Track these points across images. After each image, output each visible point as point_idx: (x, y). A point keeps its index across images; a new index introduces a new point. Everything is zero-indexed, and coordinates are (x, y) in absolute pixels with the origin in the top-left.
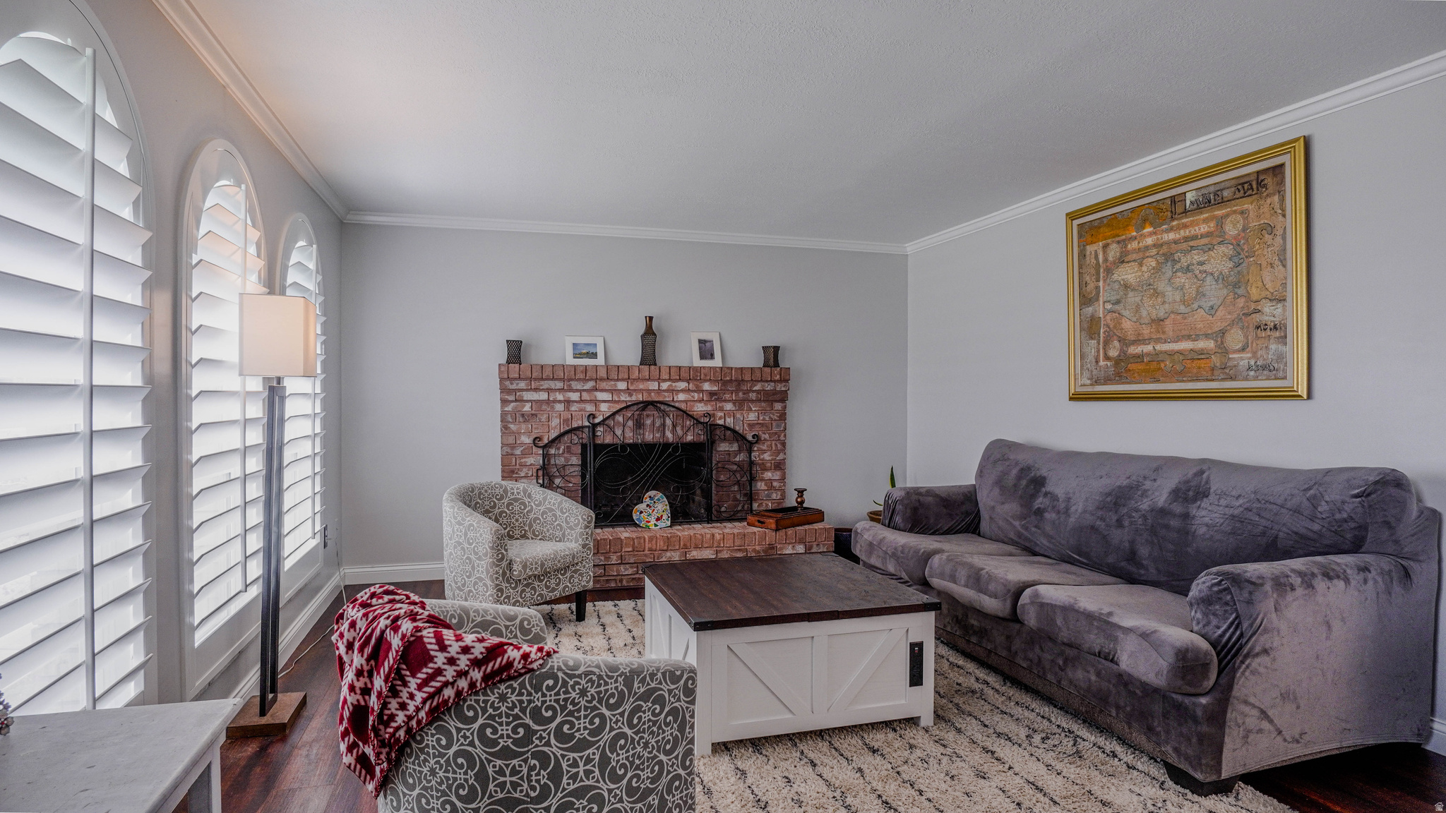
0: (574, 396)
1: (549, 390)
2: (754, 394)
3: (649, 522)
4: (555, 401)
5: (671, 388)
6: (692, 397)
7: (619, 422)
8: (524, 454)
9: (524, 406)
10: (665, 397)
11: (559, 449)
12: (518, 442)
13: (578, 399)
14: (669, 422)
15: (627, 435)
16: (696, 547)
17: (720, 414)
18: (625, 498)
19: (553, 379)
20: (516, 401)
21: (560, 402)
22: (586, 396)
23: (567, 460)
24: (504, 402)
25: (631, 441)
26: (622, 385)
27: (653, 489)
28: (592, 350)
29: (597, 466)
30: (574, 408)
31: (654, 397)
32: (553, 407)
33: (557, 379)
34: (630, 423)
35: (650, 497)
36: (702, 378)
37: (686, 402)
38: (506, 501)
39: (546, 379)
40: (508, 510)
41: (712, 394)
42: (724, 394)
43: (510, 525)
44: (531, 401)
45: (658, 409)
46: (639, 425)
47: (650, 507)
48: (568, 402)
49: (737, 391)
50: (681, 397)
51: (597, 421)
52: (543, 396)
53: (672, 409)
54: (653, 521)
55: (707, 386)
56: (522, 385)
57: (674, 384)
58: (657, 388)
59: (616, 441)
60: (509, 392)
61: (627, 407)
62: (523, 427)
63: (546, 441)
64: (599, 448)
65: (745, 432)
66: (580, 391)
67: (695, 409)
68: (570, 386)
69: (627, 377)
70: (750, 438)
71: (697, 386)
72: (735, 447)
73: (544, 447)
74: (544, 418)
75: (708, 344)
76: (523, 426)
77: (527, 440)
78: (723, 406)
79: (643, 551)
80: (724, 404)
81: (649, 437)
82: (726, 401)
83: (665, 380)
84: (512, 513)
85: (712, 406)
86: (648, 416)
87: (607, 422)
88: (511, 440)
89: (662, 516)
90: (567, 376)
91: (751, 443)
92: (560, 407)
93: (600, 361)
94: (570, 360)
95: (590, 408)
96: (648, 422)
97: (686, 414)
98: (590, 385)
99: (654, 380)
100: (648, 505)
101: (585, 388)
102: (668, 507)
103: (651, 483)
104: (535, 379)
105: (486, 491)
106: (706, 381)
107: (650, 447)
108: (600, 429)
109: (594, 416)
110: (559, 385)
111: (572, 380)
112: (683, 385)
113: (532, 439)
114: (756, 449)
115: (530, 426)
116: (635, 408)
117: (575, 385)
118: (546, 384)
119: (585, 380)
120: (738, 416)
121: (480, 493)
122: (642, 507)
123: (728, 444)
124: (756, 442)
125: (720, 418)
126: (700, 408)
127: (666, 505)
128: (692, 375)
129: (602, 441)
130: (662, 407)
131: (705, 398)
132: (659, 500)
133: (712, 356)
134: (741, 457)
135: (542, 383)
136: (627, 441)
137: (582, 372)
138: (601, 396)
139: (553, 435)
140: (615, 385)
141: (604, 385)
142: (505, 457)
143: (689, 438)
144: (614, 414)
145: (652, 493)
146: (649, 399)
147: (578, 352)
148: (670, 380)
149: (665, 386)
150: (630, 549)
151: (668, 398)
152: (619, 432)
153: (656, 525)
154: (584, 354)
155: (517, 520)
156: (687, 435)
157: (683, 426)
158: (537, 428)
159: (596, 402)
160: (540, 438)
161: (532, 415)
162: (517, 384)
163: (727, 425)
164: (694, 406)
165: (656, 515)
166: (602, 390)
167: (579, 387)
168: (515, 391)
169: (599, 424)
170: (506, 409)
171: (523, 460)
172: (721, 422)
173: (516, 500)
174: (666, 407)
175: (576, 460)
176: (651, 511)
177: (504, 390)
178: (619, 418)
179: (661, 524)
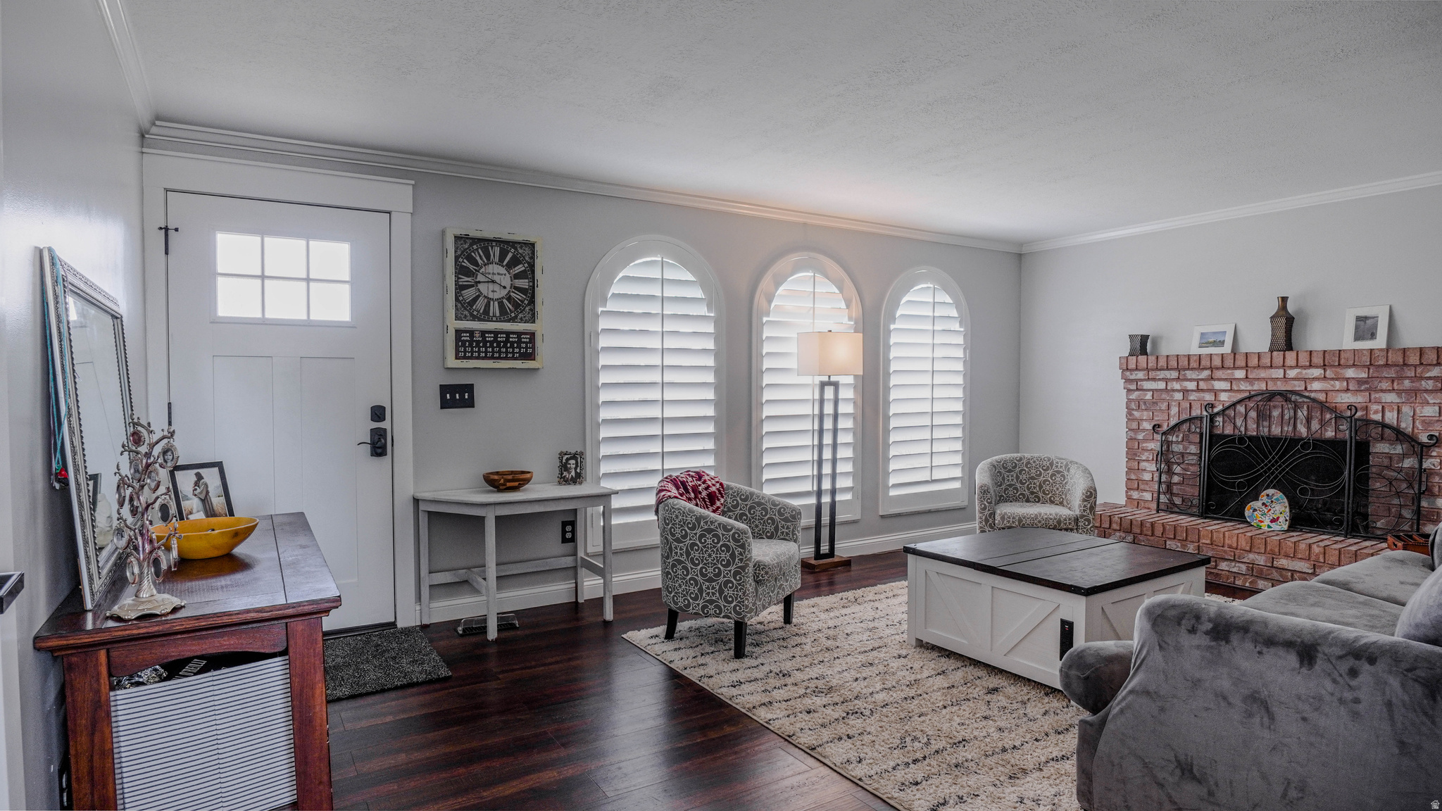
0: (1192, 386)
1: (1167, 380)
2: (1431, 382)
3: (1262, 522)
4: (1173, 390)
5: (1300, 376)
6: (1332, 386)
7: (1240, 412)
8: (1145, 440)
9: (1146, 395)
10: (1295, 386)
11: (1177, 436)
12: (1141, 428)
13: (1195, 388)
14: (1302, 414)
15: (1249, 427)
16: (1287, 556)
17: (1374, 407)
18: (1241, 493)
19: (1167, 369)
20: (1137, 389)
21: (1178, 391)
22: (1203, 385)
23: (1185, 448)
24: (1129, 391)
25: (1255, 433)
26: (1240, 374)
27: (1274, 487)
28: (1220, 338)
29: (1214, 454)
30: (1193, 397)
31: (1281, 386)
32: (1172, 396)
33: (1172, 369)
34: (1253, 414)
35: (1268, 495)
36: (1342, 362)
37: (1326, 392)
38: (1050, 472)
39: (1161, 370)
40: (1052, 479)
41: (1360, 382)
42: (1380, 382)
43: (1052, 492)
44: (1153, 390)
45: (1287, 400)
46: (1263, 416)
47: (1266, 506)
48: (1185, 392)
49: (1401, 378)
50: (1316, 386)
51: (1216, 410)
52: (1162, 385)
53: (1305, 400)
54: (1267, 522)
55: (1350, 373)
56: (1140, 375)
57: (1304, 372)
58: (1282, 376)
59: (1237, 432)
60: (1132, 381)
61: (1249, 398)
62: (1146, 415)
63: (1165, 428)
64: (1214, 439)
65: (1416, 431)
66: (1198, 381)
67: (1339, 400)
68: (1185, 375)
69: (1244, 365)
70: (1424, 438)
71: (1337, 373)
72: (1399, 449)
73: (1164, 433)
74: (1164, 406)
75: (1369, 322)
76: (1145, 413)
77: (1147, 426)
78: (1380, 398)
79: (1223, 547)
80: (1381, 394)
81: (1276, 431)
82: (1382, 391)
83: (1291, 367)
84: (1054, 483)
85: (1364, 396)
86: (1275, 407)
87: (1227, 412)
88: (1134, 425)
89: (1278, 518)
90: (1183, 365)
91: (1422, 445)
92: (1179, 396)
93: (1227, 349)
94: (1195, 350)
95: (1209, 397)
96: (1276, 413)
97: (1323, 406)
98: (1206, 373)
99: (1277, 368)
100: (1263, 504)
101: (1200, 377)
102: (1288, 510)
103: (1272, 482)
104: (1153, 370)
105: (1034, 462)
106: (1349, 367)
107: (1274, 441)
108: (1219, 419)
109: (1213, 406)
110: (1174, 374)
111: (1185, 369)
112: (1317, 372)
113: (1152, 425)
114: (1434, 454)
115: (1151, 414)
116: (1259, 398)
117: (1189, 374)
118: (1162, 374)
119: (1200, 368)
120: (1406, 409)
121: (1028, 463)
122: (1257, 504)
123: (1388, 445)
124: (1434, 445)
125: (1376, 412)
126: (1345, 399)
127: (1286, 507)
128: (1332, 361)
129: (1221, 431)
130: (1293, 398)
131: (1351, 388)
132: (1277, 499)
133: (1373, 336)
134: (1408, 463)
135: (1158, 373)
136: (1249, 433)
137: (1195, 361)
138: (1218, 385)
139: (1173, 422)
140: (1233, 374)
141: (1219, 374)
142: (1131, 439)
143: (1330, 434)
144: (1234, 405)
145: (1271, 491)
146: (1275, 388)
147: (1204, 341)
148: (1297, 366)
149: (1292, 373)
150: (1208, 542)
151: (1299, 386)
152: (1239, 422)
153: (1269, 527)
154: (1211, 343)
155: (1058, 489)
156: (1326, 430)
157: (1321, 420)
158: (1158, 416)
159: (1216, 393)
160: (1159, 426)
161: (1154, 403)
162: (1136, 374)
163: (1387, 421)
164: (1336, 397)
165: (1271, 515)
166: (1219, 380)
167: (1194, 376)
168: (1137, 381)
169: (1218, 414)
170: (1131, 397)
171: (1144, 445)
172: (1378, 417)
173: (1059, 472)
174: (1298, 397)
175: (1193, 449)
176: (1266, 511)
177: (1128, 381)
178: (1241, 409)
179: (1275, 527)
